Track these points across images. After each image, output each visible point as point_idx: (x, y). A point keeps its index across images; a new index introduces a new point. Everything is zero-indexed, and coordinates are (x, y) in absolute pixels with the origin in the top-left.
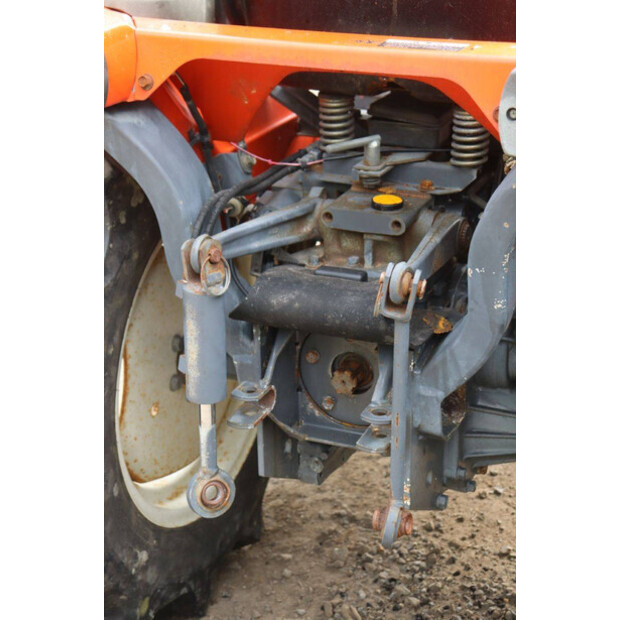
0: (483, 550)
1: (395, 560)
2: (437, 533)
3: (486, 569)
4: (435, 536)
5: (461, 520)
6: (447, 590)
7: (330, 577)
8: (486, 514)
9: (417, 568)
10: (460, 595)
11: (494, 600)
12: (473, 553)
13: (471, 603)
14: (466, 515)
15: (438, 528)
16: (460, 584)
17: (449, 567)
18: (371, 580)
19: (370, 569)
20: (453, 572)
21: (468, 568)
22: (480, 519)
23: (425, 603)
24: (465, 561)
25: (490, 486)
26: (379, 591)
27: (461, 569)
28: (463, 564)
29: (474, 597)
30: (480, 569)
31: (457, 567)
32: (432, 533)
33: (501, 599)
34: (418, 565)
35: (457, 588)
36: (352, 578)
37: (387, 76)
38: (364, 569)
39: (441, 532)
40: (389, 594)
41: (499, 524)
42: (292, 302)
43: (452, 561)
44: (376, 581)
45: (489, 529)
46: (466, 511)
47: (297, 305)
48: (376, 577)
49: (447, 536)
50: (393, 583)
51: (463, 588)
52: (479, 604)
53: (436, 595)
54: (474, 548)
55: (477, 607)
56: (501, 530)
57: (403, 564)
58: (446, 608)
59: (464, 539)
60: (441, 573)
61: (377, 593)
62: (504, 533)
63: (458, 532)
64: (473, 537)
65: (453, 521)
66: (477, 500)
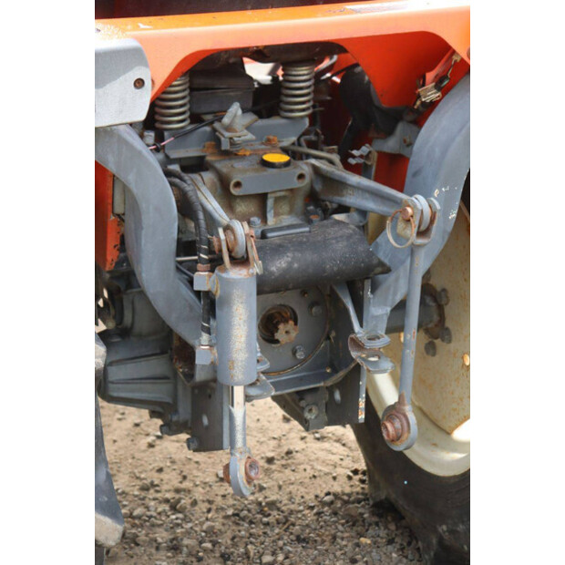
0: (205, 483)
1: (153, 525)
2: (157, 488)
3: (224, 496)
4: (157, 491)
5: (160, 470)
6: (218, 525)
8: (173, 456)
9: (179, 521)
10: (231, 524)
11: (258, 513)
12: (200, 489)
13: (246, 525)
14: (162, 465)
15: (153, 485)
16: (220, 516)
17: (196, 508)
18: (153, 551)
19: (144, 541)
20: (205, 510)
21: (210, 502)
22: (173, 462)
23: (214, 543)
24: (201, 498)
25: (148, 435)
26: (169, 554)
27: (207, 505)
28: (203, 501)
29: (243, 519)
30: (219, 498)
31: (204, 506)
32: (152, 491)
33: (262, 510)
34: (177, 519)
35: (221, 520)
36: (135, 557)
38: (137, 545)
39: (157, 485)
40: (181, 553)
41: (190, 459)
43: (194, 503)
44: (157, 549)
45: (188, 467)
46: (155, 461)
48: (155, 545)
49: (165, 487)
50: (175, 542)
51: (227, 517)
52: (251, 522)
53: (214, 533)
54: (197, 486)
55: (253, 526)
56: (197, 462)
57: (162, 525)
58: (233, 538)
59: (181, 482)
60: (197, 516)
61: (169, 557)
62: (202, 465)
63: (170, 480)
64: (185, 478)
65: (156, 475)
66: (151, 450)
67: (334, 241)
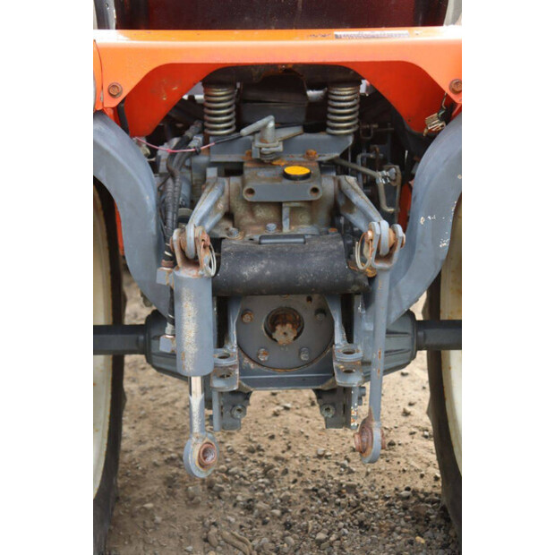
0: (304, 456)
1: (241, 484)
2: (261, 453)
3: (314, 471)
4: (260, 455)
5: (272, 437)
6: (295, 496)
7: (196, 513)
8: (289, 427)
9: (263, 485)
10: (307, 497)
11: (335, 493)
12: (297, 461)
13: (319, 501)
14: (275, 433)
15: (259, 449)
16: (302, 489)
17: (285, 477)
18: (231, 506)
19: (226, 496)
20: (291, 480)
21: (300, 474)
22: (287, 432)
23: (284, 512)
24: (294, 469)
25: (278, 404)
26: (242, 512)
27: (295, 476)
28: (294, 472)
29: (319, 496)
30: (309, 472)
31: (292, 477)
32: (256, 454)
33: (340, 491)
34: (263, 483)
35: (301, 492)
36: (214, 508)
37: (286, 64)
38: (220, 498)
39: (263, 450)
40: (252, 513)
41: (302, 433)
42: (263, 271)
43: (286, 472)
44: (235, 505)
45: (297, 439)
46: (272, 428)
47: (268, 273)
48: (234, 501)
49: (269, 453)
50: (251, 503)
51: (306, 491)
52: (325, 500)
53: (289, 503)
54: (296, 457)
55: (326, 503)
56: (307, 437)
57: (248, 485)
58: (303, 511)
59: (283, 452)
60: (282, 484)
61: (241, 515)
62: (311, 440)
63: (276, 447)
64: (289, 448)
65: (267, 440)
66: (275, 418)
67: (313, 255)
